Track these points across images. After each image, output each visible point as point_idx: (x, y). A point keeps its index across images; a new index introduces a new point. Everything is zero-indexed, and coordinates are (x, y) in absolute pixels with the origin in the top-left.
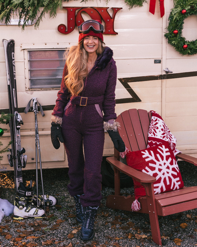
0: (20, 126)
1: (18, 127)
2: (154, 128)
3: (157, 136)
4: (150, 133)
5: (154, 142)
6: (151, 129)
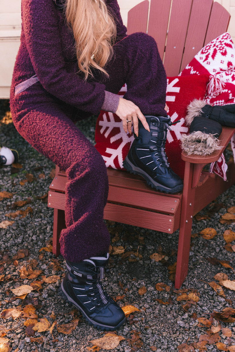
2: (217, 49)
3: (207, 64)
4: (203, 53)
5: (192, 72)
6: (211, 47)
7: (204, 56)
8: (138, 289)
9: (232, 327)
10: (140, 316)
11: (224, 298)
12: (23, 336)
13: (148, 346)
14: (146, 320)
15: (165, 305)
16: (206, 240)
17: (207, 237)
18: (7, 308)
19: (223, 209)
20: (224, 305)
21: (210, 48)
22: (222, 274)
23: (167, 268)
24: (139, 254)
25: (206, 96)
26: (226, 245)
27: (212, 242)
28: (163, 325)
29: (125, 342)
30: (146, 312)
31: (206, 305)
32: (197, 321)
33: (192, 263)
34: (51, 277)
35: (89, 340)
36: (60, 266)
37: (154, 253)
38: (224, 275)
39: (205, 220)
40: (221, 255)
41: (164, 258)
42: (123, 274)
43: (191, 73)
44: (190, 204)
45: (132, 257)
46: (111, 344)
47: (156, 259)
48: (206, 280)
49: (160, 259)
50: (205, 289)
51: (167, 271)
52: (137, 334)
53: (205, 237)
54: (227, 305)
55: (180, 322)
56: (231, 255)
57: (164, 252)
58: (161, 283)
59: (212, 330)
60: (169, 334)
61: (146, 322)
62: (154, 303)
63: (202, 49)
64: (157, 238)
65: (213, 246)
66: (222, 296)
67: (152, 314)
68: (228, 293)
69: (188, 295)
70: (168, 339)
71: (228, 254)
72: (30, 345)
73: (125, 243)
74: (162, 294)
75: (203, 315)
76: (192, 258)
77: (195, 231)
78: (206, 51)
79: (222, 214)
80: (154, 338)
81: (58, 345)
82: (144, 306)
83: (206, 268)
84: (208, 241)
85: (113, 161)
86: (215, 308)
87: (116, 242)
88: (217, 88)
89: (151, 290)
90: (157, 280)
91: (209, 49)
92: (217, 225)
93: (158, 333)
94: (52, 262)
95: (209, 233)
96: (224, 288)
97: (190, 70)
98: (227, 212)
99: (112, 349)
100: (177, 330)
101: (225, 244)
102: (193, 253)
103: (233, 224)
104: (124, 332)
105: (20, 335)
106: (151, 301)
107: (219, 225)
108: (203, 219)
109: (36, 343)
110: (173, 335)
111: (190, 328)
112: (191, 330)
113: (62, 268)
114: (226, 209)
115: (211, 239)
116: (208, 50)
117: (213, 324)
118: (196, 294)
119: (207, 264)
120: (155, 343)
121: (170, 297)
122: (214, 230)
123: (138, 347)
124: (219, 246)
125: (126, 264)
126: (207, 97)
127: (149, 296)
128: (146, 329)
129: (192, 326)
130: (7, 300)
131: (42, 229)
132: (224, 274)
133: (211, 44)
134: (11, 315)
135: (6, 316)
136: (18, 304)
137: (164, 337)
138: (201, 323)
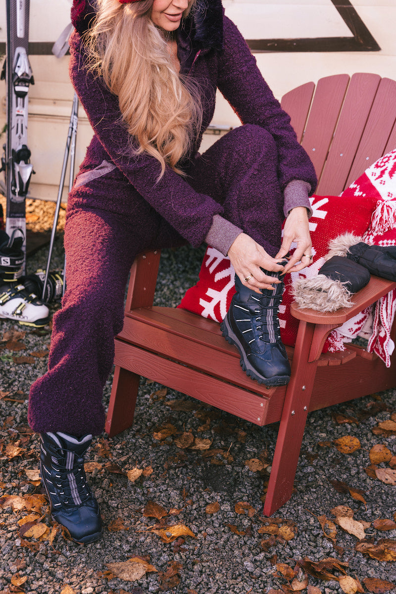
0: (28, 86)
1: (18, 89)
3: (381, 183)
4: (377, 166)
5: (357, 193)
6: (391, 158)
7: (378, 171)
8: (207, 504)
9: (325, 587)
10: (194, 544)
11: (333, 542)
12: (15, 536)
13: (186, 589)
14: (199, 550)
15: (238, 535)
16: (341, 453)
17: (344, 450)
18: (11, 494)
19: (385, 413)
20: (328, 554)
21: (389, 160)
22: (346, 508)
23: (262, 483)
24: (229, 455)
25: (369, 231)
26: (369, 467)
27: (349, 459)
28: (221, 563)
29: (154, 576)
30: (205, 539)
31: (300, 547)
32: (274, 567)
33: (305, 483)
34: (90, 463)
35: (105, 562)
36: (110, 450)
37: (254, 458)
38: (348, 510)
39: (350, 424)
40: (356, 480)
41: (267, 468)
42: (193, 480)
43: (355, 195)
44: (304, 387)
45: (217, 457)
46: (133, 573)
47: (253, 467)
48: (317, 513)
49: (260, 469)
50: (310, 525)
51: (262, 487)
52: (176, 568)
53: (341, 448)
54: (334, 554)
55: (248, 565)
56: (372, 482)
57: (269, 459)
58: (246, 503)
59: (293, 586)
60: (225, 577)
61: (199, 555)
62: (223, 530)
63: (377, 161)
64: (267, 437)
65: (349, 465)
66: (330, 540)
67: (212, 545)
68: (344, 539)
69: (279, 528)
70: (220, 584)
71: (368, 481)
72: (18, 550)
73: (215, 437)
74: (241, 520)
75: (288, 561)
76: (308, 477)
77: (330, 438)
78: (383, 164)
79: (381, 421)
80: (199, 580)
81: (59, 560)
82: (205, 530)
83: (325, 495)
84: (343, 456)
85: (213, 309)
86: (312, 554)
87: (203, 432)
88: (384, 220)
89: (226, 510)
90: (242, 498)
91: (387, 161)
92: (366, 435)
93: (208, 573)
94: (100, 443)
95: (348, 445)
96: (339, 528)
97: (355, 189)
98: (390, 419)
99: (131, 580)
100: (240, 575)
101: (369, 465)
102: (313, 470)
103: (393, 437)
104: (161, 560)
105: (11, 533)
106: (220, 526)
107: (369, 435)
108: (347, 423)
109: (27, 549)
110: (230, 581)
111: (261, 575)
112: (260, 579)
113: (110, 455)
114: (391, 414)
115: (350, 454)
116: (385, 163)
117: (296, 577)
118: (291, 529)
119: (329, 490)
120: (199, 587)
121: (251, 525)
122: (358, 441)
123: (170, 586)
124: (358, 466)
125: (206, 466)
126: (370, 233)
127: (219, 518)
128: (194, 564)
129: (266, 573)
130: (15, 483)
131: (106, 397)
132: (349, 508)
133: (391, 154)
134: (12, 504)
135: (5, 504)
136: (26, 491)
137: (215, 581)
138: (279, 572)
